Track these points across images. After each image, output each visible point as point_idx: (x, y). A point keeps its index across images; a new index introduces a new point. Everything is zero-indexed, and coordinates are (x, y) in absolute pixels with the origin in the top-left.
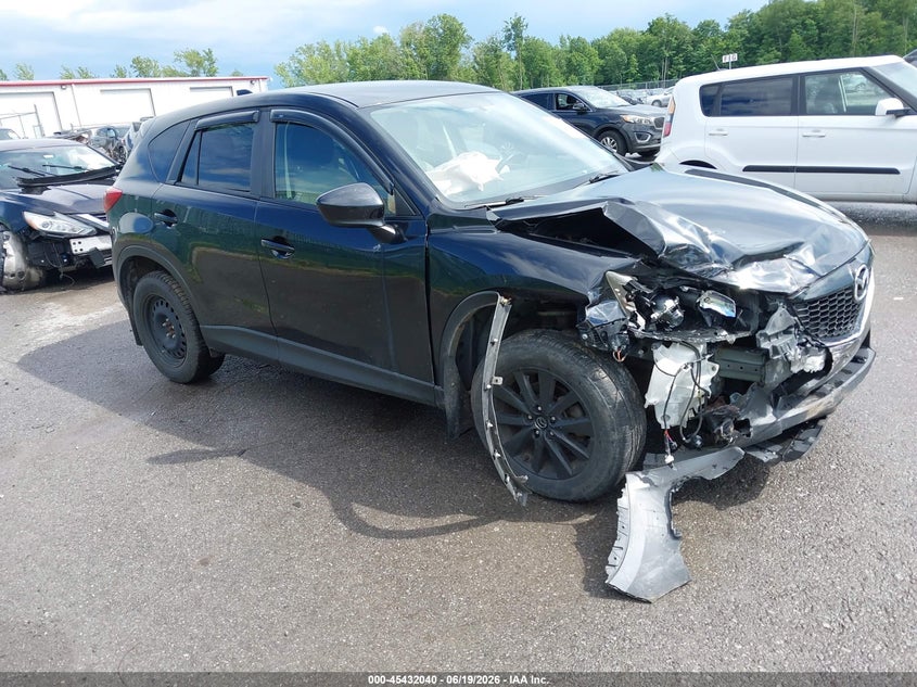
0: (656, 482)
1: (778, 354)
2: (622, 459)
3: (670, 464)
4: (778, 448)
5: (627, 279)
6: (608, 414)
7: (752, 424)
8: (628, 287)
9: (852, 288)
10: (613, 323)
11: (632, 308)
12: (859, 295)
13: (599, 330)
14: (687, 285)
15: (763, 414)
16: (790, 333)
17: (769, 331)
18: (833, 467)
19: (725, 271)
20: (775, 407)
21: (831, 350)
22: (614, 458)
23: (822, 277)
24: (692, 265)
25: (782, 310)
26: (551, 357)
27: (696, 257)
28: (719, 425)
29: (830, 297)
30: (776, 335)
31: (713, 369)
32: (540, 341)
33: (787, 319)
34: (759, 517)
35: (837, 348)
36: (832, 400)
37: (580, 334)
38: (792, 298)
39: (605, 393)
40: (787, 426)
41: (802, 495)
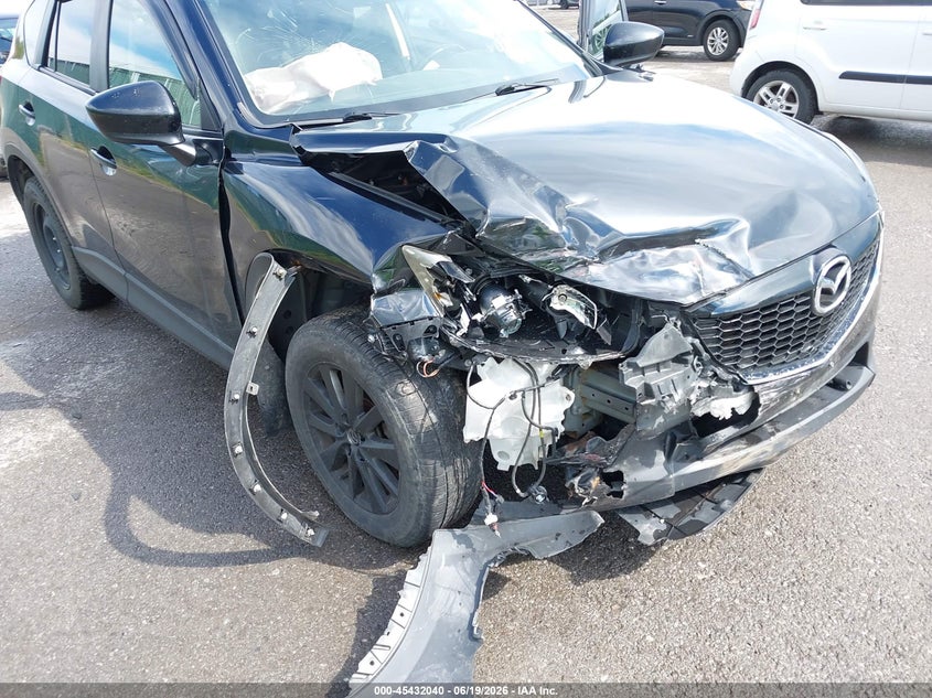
0: (477, 545)
1: (652, 396)
2: (431, 508)
3: (491, 526)
4: (671, 511)
5: (435, 258)
6: (409, 443)
7: (626, 479)
8: (437, 271)
9: (810, 293)
10: (412, 323)
11: (446, 301)
12: (824, 304)
13: (391, 332)
14: (529, 276)
15: (649, 464)
16: (685, 362)
17: (641, 361)
18: (768, 533)
19: (584, 263)
20: (668, 456)
21: (757, 389)
22: (420, 505)
23: (754, 279)
24: (531, 252)
25: (672, 328)
26: (348, 355)
27: (537, 239)
28: (575, 476)
29: (763, 309)
30: (657, 366)
31: (568, 397)
32: (339, 329)
33: (677, 343)
34: (623, 606)
35: (769, 383)
36: (770, 449)
37: (367, 334)
38: (690, 311)
39: (407, 416)
40: (683, 486)
41: (700, 577)
